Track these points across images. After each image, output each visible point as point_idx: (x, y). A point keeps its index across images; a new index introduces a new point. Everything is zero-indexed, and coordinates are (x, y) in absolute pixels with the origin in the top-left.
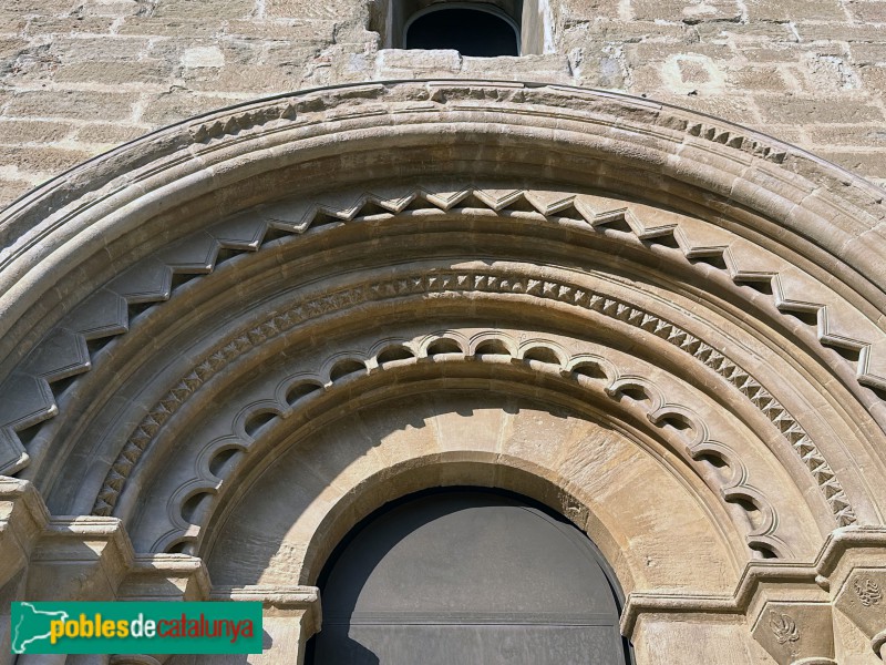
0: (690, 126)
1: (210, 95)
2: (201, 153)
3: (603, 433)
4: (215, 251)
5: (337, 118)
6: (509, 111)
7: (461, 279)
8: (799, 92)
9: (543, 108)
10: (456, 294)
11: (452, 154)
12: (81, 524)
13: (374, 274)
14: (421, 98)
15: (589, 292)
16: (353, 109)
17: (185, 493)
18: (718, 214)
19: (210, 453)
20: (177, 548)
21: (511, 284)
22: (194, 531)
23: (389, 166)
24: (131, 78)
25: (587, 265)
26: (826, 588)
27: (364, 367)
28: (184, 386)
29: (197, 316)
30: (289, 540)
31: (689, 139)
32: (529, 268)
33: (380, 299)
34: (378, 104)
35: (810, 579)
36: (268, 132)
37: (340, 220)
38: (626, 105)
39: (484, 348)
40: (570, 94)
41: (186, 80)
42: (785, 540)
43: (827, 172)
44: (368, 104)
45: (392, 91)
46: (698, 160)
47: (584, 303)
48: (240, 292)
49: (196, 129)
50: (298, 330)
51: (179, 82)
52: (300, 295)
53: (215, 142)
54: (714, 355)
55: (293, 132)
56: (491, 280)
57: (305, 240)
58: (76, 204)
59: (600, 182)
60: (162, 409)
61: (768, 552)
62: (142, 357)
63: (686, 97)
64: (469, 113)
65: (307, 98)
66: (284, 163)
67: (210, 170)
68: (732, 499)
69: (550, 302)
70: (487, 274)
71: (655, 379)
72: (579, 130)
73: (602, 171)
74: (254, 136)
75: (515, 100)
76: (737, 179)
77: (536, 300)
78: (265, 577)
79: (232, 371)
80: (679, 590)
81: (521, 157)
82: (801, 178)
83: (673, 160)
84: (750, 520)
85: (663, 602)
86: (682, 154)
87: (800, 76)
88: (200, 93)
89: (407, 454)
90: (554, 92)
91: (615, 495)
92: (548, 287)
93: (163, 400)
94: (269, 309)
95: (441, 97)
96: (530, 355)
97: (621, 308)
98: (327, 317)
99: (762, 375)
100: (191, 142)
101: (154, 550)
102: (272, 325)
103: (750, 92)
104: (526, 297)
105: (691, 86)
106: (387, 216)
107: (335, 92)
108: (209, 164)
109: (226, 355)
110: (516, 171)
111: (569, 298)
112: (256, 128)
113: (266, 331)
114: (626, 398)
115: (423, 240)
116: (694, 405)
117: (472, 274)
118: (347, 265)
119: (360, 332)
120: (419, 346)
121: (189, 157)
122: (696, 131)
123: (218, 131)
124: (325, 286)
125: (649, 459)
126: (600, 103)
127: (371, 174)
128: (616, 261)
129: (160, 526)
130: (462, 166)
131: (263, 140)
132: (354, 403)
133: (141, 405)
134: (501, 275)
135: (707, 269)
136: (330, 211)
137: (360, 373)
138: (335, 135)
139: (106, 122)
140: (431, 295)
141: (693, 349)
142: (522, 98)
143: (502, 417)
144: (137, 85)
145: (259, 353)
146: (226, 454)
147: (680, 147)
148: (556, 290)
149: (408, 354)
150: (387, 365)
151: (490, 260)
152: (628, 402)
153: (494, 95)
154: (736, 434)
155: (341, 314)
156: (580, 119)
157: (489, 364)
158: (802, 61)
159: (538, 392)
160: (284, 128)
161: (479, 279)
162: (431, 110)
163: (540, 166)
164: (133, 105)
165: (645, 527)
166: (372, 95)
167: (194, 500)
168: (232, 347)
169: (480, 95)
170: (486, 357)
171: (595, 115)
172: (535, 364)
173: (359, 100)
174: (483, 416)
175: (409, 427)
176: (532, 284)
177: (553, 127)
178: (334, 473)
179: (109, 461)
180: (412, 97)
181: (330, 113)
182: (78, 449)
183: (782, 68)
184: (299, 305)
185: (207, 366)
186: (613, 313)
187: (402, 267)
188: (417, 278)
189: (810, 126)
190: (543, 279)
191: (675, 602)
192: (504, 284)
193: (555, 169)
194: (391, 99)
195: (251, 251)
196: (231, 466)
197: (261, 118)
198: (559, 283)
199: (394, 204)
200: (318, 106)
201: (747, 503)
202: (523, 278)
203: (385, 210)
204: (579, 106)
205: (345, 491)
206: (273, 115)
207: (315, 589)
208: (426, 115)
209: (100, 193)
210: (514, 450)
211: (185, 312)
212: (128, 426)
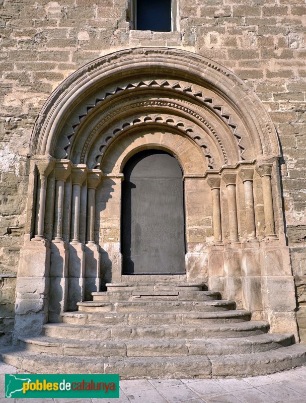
0: (208, 64)
1: (88, 51)
2: (89, 75)
3: (183, 138)
4: (95, 100)
5: (121, 61)
6: (164, 58)
7: (152, 102)
8: (240, 48)
9: (172, 56)
10: (150, 106)
11: (149, 70)
12: (79, 166)
13: (131, 102)
14: (142, 54)
15: (182, 106)
16: (124, 58)
17: (96, 156)
18: (212, 89)
19: (99, 147)
20: (96, 168)
21: (164, 103)
22: (99, 164)
23: (134, 73)
24: (66, 45)
25: (182, 99)
26: (220, 175)
27: (129, 124)
28: (92, 133)
29: (93, 115)
30: (116, 164)
31: (208, 68)
32: (168, 99)
33: (133, 108)
34: (130, 56)
35: (218, 173)
36: (104, 67)
37: (123, 90)
38: (193, 56)
39: (157, 119)
40: (179, 52)
41: (80, 45)
42: (215, 165)
43: (238, 80)
44: (128, 56)
45: (134, 51)
46: (209, 75)
47: (181, 109)
48: (101, 109)
49: (87, 68)
50: (115, 117)
51: (79, 47)
52: (114, 109)
53: (92, 71)
54: (207, 124)
55: (110, 67)
56: (159, 103)
57: (115, 96)
58: (64, 93)
59: (186, 78)
60: (89, 139)
61: (211, 167)
62: (83, 127)
63: (210, 50)
64: (154, 59)
65: (113, 55)
66: (109, 76)
67: (92, 81)
68: (206, 156)
69: (172, 108)
70: (158, 101)
71: (195, 127)
72: (181, 64)
73: (186, 75)
74: (101, 69)
75: (165, 54)
76: (217, 82)
77: (169, 108)
78: (113, 171)
79: (102, 128)
80: (194, 173)
81: (167, 71)
82: (232, 81)
83: (203, 75)
84: (209, 161)
85: (190, 176)
86: (205, 73)
87: (241, 41)
88: (85, 51)
89: (140, 144)
90: (175, 51)
91: (184, 153)
92: (172, 105)
93: (89, 137)
94: (108, 113)
95: (147, 53)
96: (167, 121)
97: (189, 111)
98: (121, 113)
99: (216, 130)
100: (86, 72)
101: (92, 169)
102: (109, 116)
103: (227, 47)
104: (167, 107)
105: (212, 45)
106: (134, 88)
107: (120, 53)
108: (91, 79)
109: (100, 125)
110: (165, 74)
111: (177, 107)
112: (101, 66)
113: (108, 118)
114: (188, 132)
115: (143, 92)
116: (202, 134)
117: (154, 101)
118: (125, 99)
119: (129, 116)
120: (142, 119)
121: (86, 77)
122: (209, 66)
123: (92, 68)
124: (120, 106)
125: (192, 145)
126: (187, 55)
127: (130, 75)
128: (188, 99)
129: (92, 163)
130: (152, 72)
131: (103, 70)
132: (128, 132)
133: (85, 138)
134: (161, 101)
135: (208, 103)
136: (120, 87)
137: (129, 126)
138: (120, 67)
139: (64, 62)
140: (145, 106)
141: (203, 122)
142: (167, 53)
143: (161, 134)
144: (68, 48)
145: (107, 123)
146: (102, 146)
147: (205, 70)
148: (174, 105)
149: (139, 121)
150: (135, 124)
151: (158, 98)
152: (189, 133)
153: (160, 52)
154: (210, 141)
155: (124, 112)
156: (181, 60)
157: (158, 123)
158: (244, 34)
159: (169, 129)
160: (108, 65)
161: (156, 102)
162: (144, 57)
163: (171, 73)
164: (69, 56)
165: (189, 160)
166: (129, 53)
167: (98, 157)
168: (101, 123)
169: (157, 52)
170: (158, 121)
171: (186, 59)
172: (169, 123)
173: (126, 55)
174: (157, 134)
175: (140, 137)
176: (169, 104)
177: (175, 63)
178: (125, 149)
179: (81, 151)
180: (139, 53)
181: (119, 59)
182: (74, 149)
183: (237, 37)
184: (114, 111)
185: (96, 128)
186: (187, 111)
187: (138, 100)
188: (141, 102)
189: (240, 61)
190: (171, 103)
191: (192, 176)
192: (162, 103)
193: (175, 74)
194: (134, 54)
195: (103, 100)
196: (104, 149)
197: (102, 63)
198: (175, 104)
199: (136, 85)
200: (115, 58)
201: (209, 157)
202: (166, 102)
203: (133, 86)
204: (182, 56)
205: (127, 153)
206: (105, 61)
207: (123, 174)
208: (143, 59)
209: (69, 89)
210: (163, 143)
211: (90, 116)
212: (83, 143)
